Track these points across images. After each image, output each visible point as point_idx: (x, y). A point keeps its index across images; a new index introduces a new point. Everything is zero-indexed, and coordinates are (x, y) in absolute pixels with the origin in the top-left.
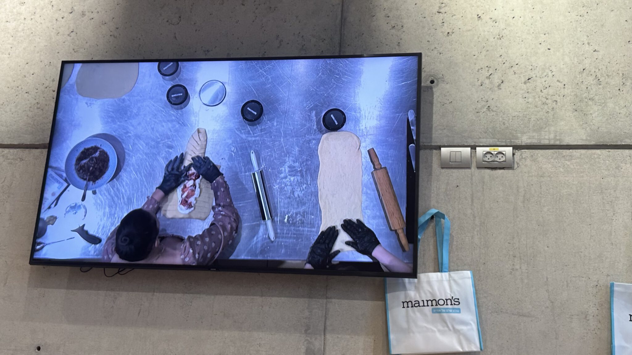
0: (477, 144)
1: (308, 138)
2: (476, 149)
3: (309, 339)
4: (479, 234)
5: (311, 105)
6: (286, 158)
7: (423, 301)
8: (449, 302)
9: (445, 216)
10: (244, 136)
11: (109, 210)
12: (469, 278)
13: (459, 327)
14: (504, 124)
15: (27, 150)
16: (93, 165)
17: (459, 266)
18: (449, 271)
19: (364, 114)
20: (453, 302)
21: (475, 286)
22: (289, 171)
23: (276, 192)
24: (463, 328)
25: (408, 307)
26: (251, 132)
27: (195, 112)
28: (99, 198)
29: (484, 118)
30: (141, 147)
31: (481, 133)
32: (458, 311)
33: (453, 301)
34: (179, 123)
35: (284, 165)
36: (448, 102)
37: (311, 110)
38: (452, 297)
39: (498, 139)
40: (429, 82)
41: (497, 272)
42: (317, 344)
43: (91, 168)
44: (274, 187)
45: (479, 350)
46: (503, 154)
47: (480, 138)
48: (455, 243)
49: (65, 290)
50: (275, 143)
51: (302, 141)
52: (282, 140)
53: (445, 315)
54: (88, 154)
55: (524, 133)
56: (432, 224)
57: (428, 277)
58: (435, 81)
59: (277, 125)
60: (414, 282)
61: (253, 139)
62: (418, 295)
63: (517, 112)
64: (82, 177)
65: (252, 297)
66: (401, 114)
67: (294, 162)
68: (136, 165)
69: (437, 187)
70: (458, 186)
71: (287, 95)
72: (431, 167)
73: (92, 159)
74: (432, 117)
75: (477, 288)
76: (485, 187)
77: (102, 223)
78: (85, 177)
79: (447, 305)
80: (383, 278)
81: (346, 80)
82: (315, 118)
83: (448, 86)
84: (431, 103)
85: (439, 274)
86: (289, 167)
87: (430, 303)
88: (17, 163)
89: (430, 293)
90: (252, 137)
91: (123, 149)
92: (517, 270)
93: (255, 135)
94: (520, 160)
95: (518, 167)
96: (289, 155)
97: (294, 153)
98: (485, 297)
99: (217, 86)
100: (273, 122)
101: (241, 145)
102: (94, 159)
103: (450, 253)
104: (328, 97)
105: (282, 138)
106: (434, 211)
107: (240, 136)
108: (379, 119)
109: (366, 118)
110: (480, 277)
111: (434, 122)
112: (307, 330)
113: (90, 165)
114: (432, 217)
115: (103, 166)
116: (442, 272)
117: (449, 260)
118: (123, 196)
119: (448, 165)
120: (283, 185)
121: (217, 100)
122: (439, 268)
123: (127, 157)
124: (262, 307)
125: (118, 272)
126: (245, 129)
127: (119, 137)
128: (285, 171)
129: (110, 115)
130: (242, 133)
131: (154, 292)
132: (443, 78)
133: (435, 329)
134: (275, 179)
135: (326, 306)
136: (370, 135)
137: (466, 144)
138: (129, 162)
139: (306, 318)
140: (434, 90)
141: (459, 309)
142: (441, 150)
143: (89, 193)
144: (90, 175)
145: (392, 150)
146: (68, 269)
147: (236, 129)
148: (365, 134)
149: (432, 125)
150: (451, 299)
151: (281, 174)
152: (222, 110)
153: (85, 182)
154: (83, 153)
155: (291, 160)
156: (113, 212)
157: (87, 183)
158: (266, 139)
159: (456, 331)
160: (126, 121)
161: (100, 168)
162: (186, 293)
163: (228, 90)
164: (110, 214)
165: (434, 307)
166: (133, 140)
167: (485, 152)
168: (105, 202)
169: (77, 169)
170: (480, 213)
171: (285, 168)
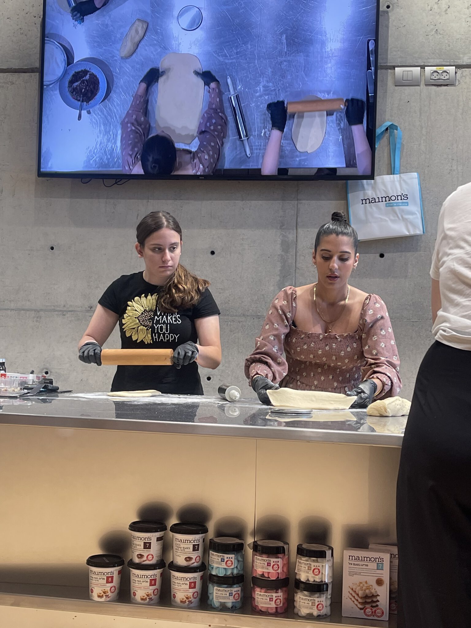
0: (426, 64)
1: (280, 60)
2: (424, 69)
3: (284, 233)
4: (425, 142)
5: (282, 29)
6: (260, 79)
7: (378, 198)
8: (399, 197)
9: (398, 127)
10: (221, 59)
11: (104, 128)
12: (416, 178)
13: (406, 217)
14: (449, 46)
15: (16, 74)
16: (84, 87)
17: (408, 169)
18: (400, 174)
19: (329, 37)
20: (403, 198)
21: (420, 184)
22: (264, 91)
23: (253, 110)
24: (410, 217)
25: (366, 203)
26: (227, 54)
27: (175, 37)
28: (94, 117)
29: (432, 40)
30: (127, 70)
31: (429, 54)
32: (406, 204)
33: (402, 196)
34: (161, 47)
35: (259, 85)
36: (402, 26)
37: (281, 34)
38: (402, 194)
39: (444, 60)
40: (385, 7)
41: (438, 173)
42: (291, 236)
43: (83, 90)
44: (251, 105)
45: (422, 233)
46: (447, 72)
47: (429, 58)
48: (405, 150)
49: (70, 199)
50: (250, 65)
51: (274, 63)
52: (256, 62)
53: (396, 208)
54: (79, 76)
55: (466, 54)
56: (387, 135)
57: (383, 179)
58: (391, 6)
59: (251, 48)
60: (371, 184)
61: (230, 61)
62: (374, 193)
63: (460, 35)
64: (75, 98)
65: (234, 201)
66: (362, 37)
67: (267, 82)
68: (124, 87)
69: (391, 103)
70: (409, 102)
71: (259, 19)
72: (386, 85)
73: (83, 82)
74: (388, 40)
75: (422, 186)
76: (431, 102)
77: (99, 140)
78: (79, 98)
79: (398, 200)
80: (345, 181)
81: (313, 5)
82: (285, 41)
83: (402, 11)
84: (387, 27)
85: (392, 176)
86: (263, 87)
87: (384, 199)
88: (8, 87)
89: (385, 191)
90: (228, 59)
91: (111, 72)
92: (454, 170)
93: (232, 57)
94: (461, 77)
95: (459, 84)
96: (263, 76)
97: (267, 73)
98: (428, 193)
99: (194, 12)
100: (247, 45)
101: (219, 67)
102: (85, 81)
103: (401, 159)
104: (297, 21)
105: (256, 60)
106: (388, 124)
107: (218, 59)
108: (342, 42)
109: (331, 41)
110: (424, 177)
111: (389, 44)
112: (282, 226)
113: (82, 87)
114: (387, 129)
115: (94, 88)
116: (394, 174)
117: (400, 165)
118: (115, 115)
119: (400, 83)
120: (259, 103)
121: (195, 25)
122: (391, 171)
123: (115, 79)
124: (243, 209)
125: (116, 183)
126: (222, 53)
127: (106, 61)
128: (260, 90)
129: (95, 40)
130: (219, 56)
131: (148, 199)
132: (398, 3)
133: (387, 219)
134: (251, 98)
135: (297, 207)
136: (335, 56)
137: (417, 64)
138: (118, 84)
139: (281, 217)
140: (390, 14)
141: (407, 203)
142: (395, 69)
143: (84, 113)
144: (83, 97)
145: (354, 70)
146: (70, 180)
147: (214, 52)
148: (331, 55)
149: (388, 47)
150: (401, 195)
151: (256, 93)
152: (199, 34)
153: (80, 103)
154: (73, 76)
155: (265, 80)
156: (108, 130)
157: (81, 104)
158: (241, 61)
159: (404, 220)
160: (111, 45)
161: (91, 90)
162: (177, 200)
163: (204, 14)
164: (106, 132)
165: (388, 202)
166: (119, 63)
167: (432, 71)
168: (100, 121)
169: (71, 91)
170: (426, 124)
171: (260, 87)
